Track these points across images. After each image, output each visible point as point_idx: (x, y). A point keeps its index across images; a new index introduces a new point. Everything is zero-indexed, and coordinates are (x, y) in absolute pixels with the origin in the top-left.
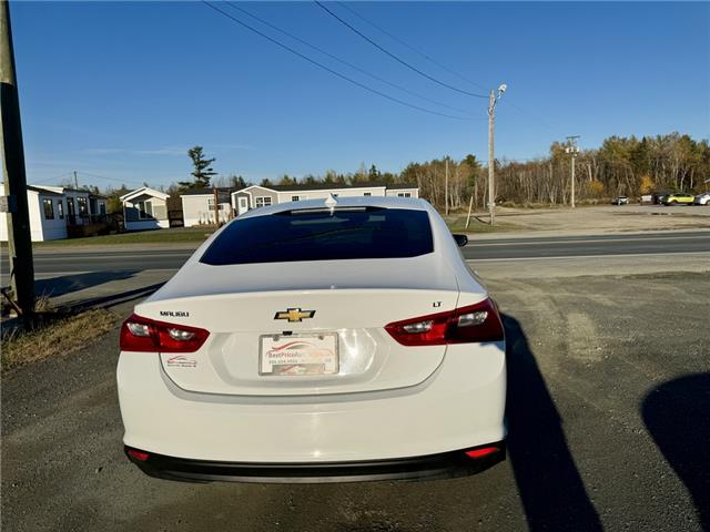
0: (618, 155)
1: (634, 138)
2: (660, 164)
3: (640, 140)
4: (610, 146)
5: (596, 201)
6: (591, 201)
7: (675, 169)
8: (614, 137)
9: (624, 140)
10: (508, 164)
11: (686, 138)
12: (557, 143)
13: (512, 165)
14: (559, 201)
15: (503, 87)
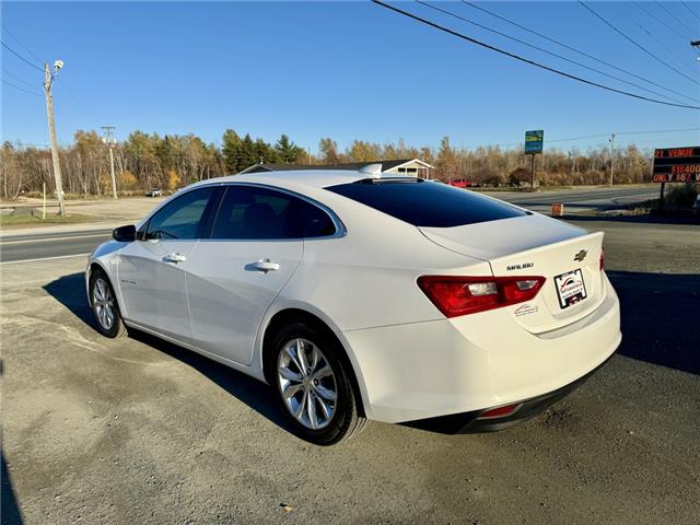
0: (145, 150)
1: (156, 135)
2: (181, 160)
3: (162, 137)
4: (137, 140)
5: (131, 193)
6: (126, 193)
7: (194, 166)
8: (138, 133)
9: (147, 136)
10: (25, 149)
11: (198, 140)
12: (82, 132)
13: (30, 151)
14: (93, 193)
15: (59, 63)
